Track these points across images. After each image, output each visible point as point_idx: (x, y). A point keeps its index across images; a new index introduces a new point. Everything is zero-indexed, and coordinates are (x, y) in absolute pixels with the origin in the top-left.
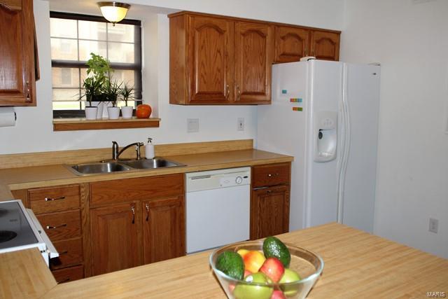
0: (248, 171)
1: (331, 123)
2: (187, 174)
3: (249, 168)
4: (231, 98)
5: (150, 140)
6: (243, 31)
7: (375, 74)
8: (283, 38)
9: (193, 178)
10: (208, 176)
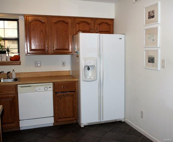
0: (51, 85)
1: (92, 63)
2: (18, 85)
3: (52, 84)
4: (50, 52)
5: (13, 70)
6: (55, 21)
7: (121, 39)
8: (78, 24)
9: (21, 87)
10: (30, 86)
